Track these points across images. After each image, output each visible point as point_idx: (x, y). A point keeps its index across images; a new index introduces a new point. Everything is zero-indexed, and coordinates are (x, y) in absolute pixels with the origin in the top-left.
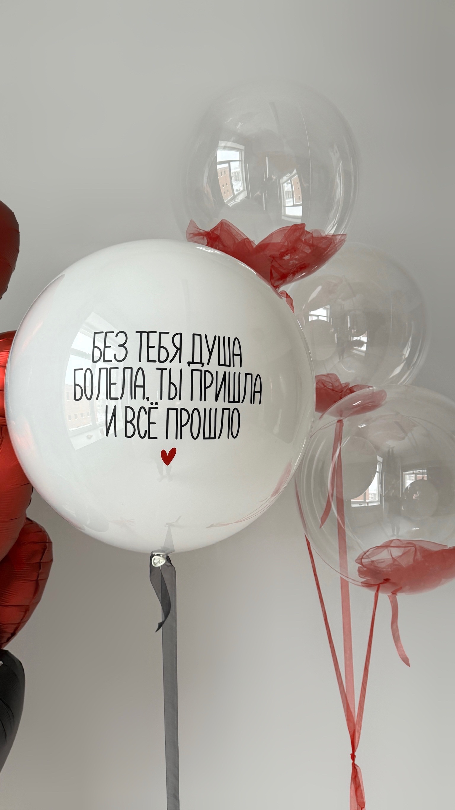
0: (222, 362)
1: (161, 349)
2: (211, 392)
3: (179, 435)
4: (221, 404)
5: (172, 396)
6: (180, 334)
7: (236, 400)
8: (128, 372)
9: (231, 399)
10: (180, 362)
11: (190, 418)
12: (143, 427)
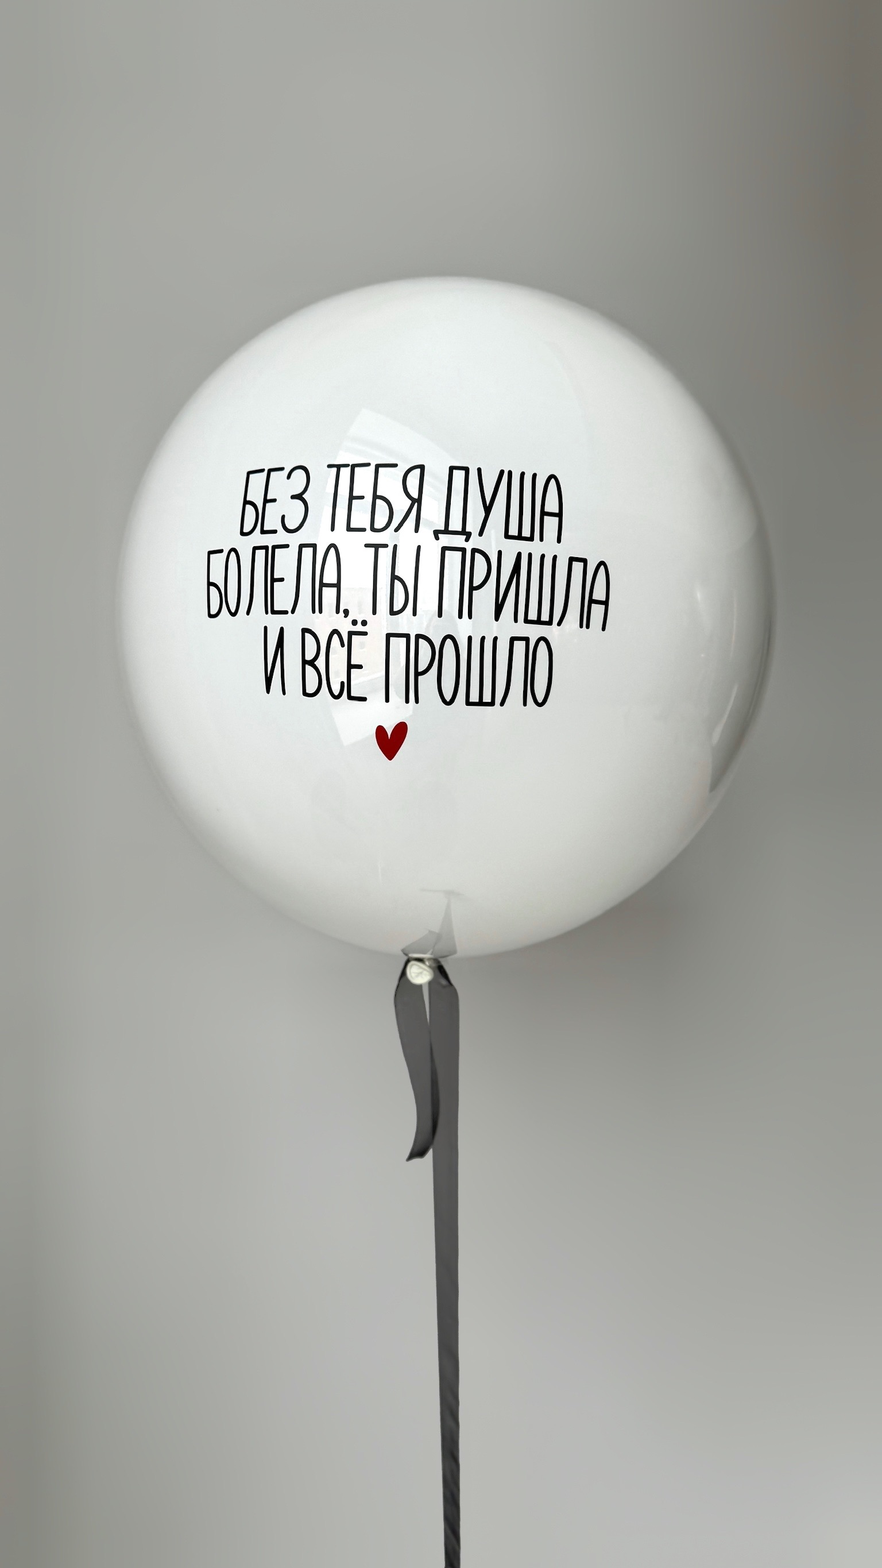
1: (378, 501)
2: (485, 599)
4: (507, 627)
5: (398, 606)
6: (422, 468)
7: (545, 617)
8: (307, 552)
9: (533, 615)
10: (416, 530)
11: (437, 656)
12: (338, 676)
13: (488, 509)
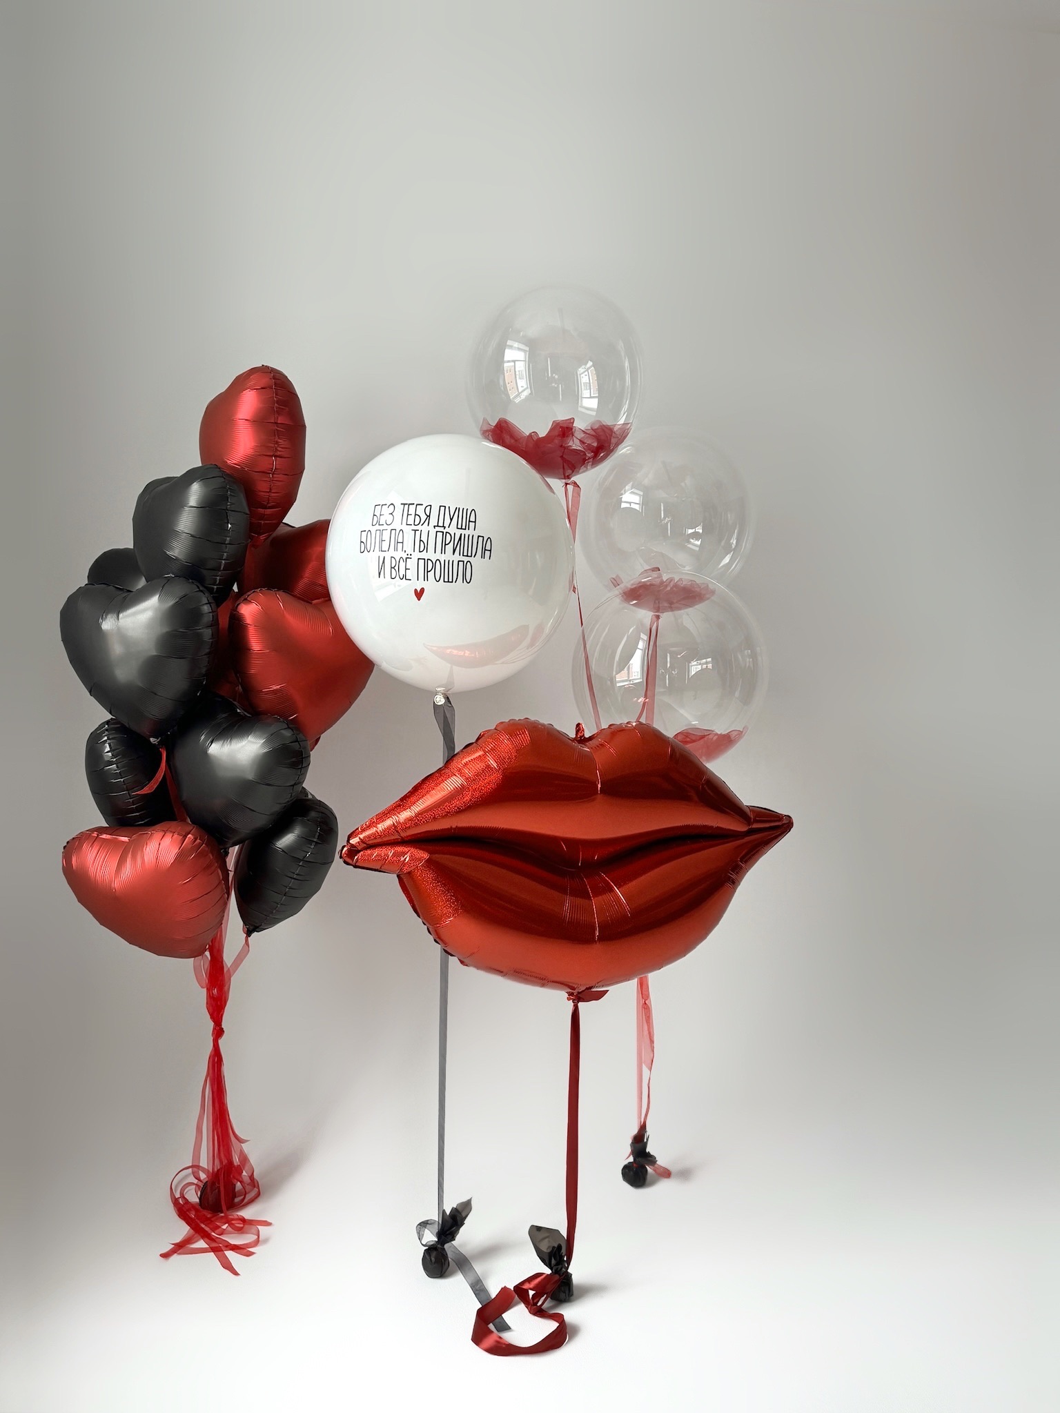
0: (459, 527)
1: (416, 516)
2: (450, 548)
3: (426, 578)
4: (457, 557)
5: (422, 550)
6: (431, 505)
10: (428, 526)
11: (434, 566)
12: (402, 572)
13: (451, 520)
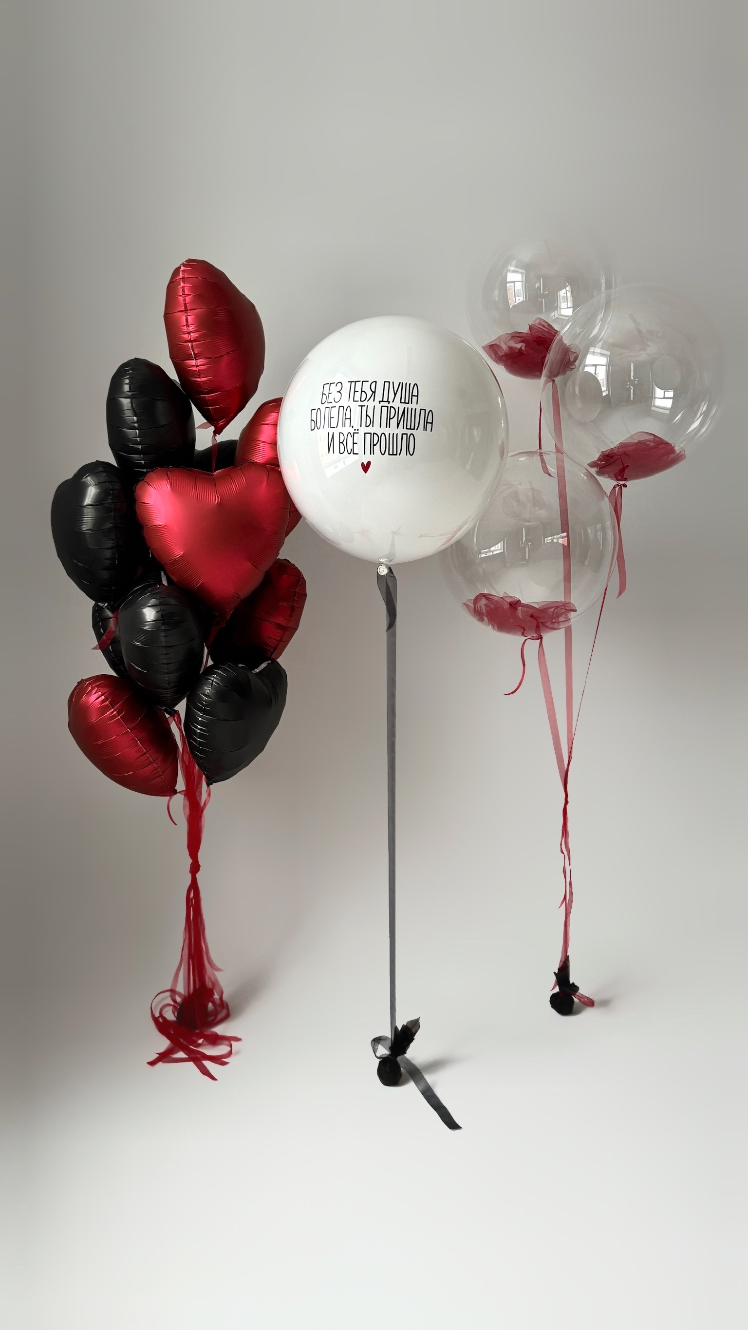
0: (403, 401)
1: (363, 393)
2: (394, 422)
3: (372, 452)
4: (401, 430)
5: (368, 425)
6: (376, 382)
7: (412, 427)
8: (341, 408)
9: (409, 427)
10: (374, 401)
11: (380, 440)
12: (350, 446)
13: (395, 394)
